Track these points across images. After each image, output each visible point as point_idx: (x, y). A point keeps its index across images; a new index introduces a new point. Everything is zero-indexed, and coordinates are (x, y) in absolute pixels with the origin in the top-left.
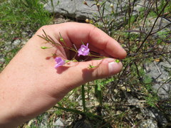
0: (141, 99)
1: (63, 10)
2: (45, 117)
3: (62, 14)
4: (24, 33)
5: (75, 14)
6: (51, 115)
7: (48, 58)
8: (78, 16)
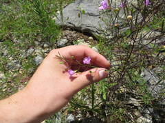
0: (138, 99)
1: (70, 23)
2: (59, 113)
3: (69, 27)
4: (36, 43)
5: (81, 28)
6: (63, 112)
7: (64, 72)
8: (83, 28)
